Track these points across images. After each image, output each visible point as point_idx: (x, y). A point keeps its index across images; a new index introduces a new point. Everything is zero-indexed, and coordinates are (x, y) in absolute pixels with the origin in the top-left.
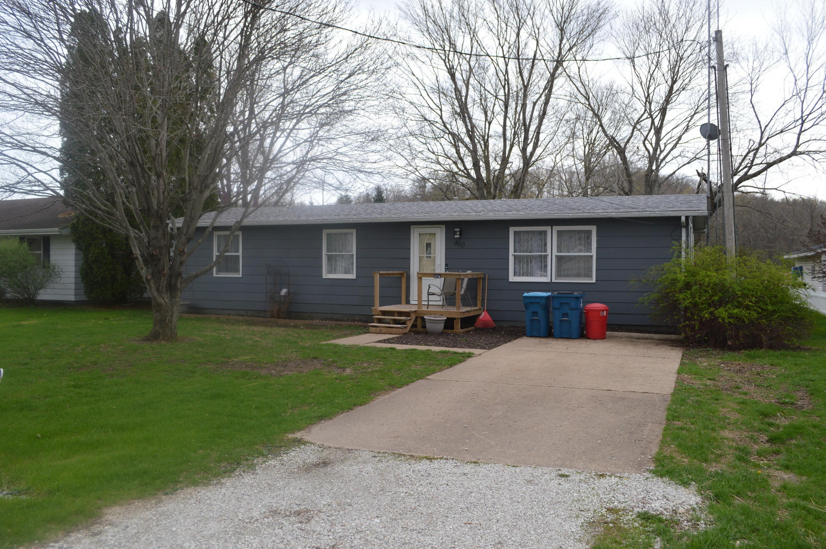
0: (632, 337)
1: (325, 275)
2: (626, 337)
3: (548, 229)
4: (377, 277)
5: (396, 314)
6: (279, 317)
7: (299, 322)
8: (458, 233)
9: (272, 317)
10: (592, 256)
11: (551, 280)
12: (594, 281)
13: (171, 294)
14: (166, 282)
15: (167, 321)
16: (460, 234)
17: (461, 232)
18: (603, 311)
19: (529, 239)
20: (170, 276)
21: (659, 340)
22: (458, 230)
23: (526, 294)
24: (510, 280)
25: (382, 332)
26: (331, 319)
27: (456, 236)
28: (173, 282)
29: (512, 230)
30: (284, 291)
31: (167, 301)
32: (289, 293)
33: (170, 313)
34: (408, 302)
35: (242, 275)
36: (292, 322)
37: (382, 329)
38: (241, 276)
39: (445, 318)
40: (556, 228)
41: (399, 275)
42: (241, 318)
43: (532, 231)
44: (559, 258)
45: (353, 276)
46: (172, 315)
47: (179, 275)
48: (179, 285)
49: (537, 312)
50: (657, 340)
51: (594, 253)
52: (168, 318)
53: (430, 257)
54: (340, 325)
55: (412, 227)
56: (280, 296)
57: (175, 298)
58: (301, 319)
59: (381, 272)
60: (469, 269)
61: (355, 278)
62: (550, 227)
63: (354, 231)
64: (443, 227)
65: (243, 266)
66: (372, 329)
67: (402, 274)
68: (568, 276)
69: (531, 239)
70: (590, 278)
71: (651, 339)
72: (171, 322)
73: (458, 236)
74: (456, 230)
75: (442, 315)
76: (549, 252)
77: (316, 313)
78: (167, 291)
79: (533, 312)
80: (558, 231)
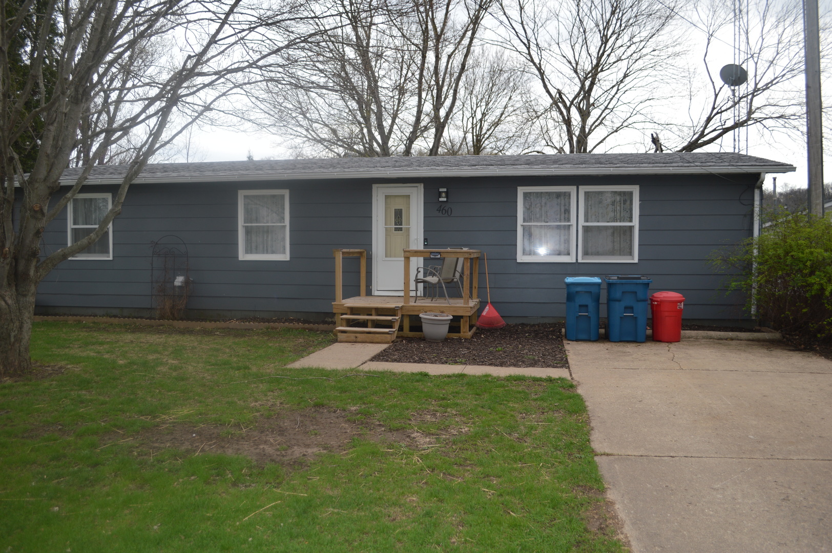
0: (711, 338)
1: (243, 256)
2: (704, 338)
3: (572, 189)
4: (339, 258)
5: (373, 312)
6: (174, 319)
7: (209, 325)
8: (444, 195)
9: (162, 317)
10: (631, 228)
11: (577, 260)
12: (636, 260)
13: (17, 290)
14: (7, 268)
15: (12, 340)
16: (447, 197)
17: (447, 193)
18: (680, 302)
19: (543, 204)
20: (16, 259)
21: (749, 340)
22: (445, 190)
23: (569, 280)
24: (518, 261)
25: (359, 340)
26: (255, 319)
27: (441, 199)
28: (21, 267)
29: (521, 190)
30: (179, 280)
31: (10, 302)
32: (187, 282)
33: (17, 324)
34: (369, 293)
35: (113, 257)
36: (198, 326)
37: (358, 335)
38: (111, 258)
39: (451, 317)
40: (583, 189)
41: (358, 255)
42: (115, 321)
43: (547, 193)
44: (586, 229)
45: (286, 257)
46: (21, 328)
47: (34, 254)
48: (32, 273)
49: (587, 306)
50: (746, 340)
51: (636, 222)
52: (13, 334)
53: (401, 229)
54: (273, 328)
55: (374, 186)
56: (174, 287)
57: (25, 296)
58: (211, 321)
59: (345, 250)
60: (465, 246)
61: (288, 259)
62: (575, 188)
63: (286, 193)
64: (421, 187)
65: (113, 244)
66: (341, 336)
67: (361, 253)
68: (598, 254)
69: (545, 203)
70: (630, 257)
71: (738, 340)
72: (18, 340)
73: (445, 199)
74: (441, 190)
75: (442, 312)
76: (573, 221)
77: (229, 310)
78: (9, 284)
79: (580, 306)
80: (585, 192)
